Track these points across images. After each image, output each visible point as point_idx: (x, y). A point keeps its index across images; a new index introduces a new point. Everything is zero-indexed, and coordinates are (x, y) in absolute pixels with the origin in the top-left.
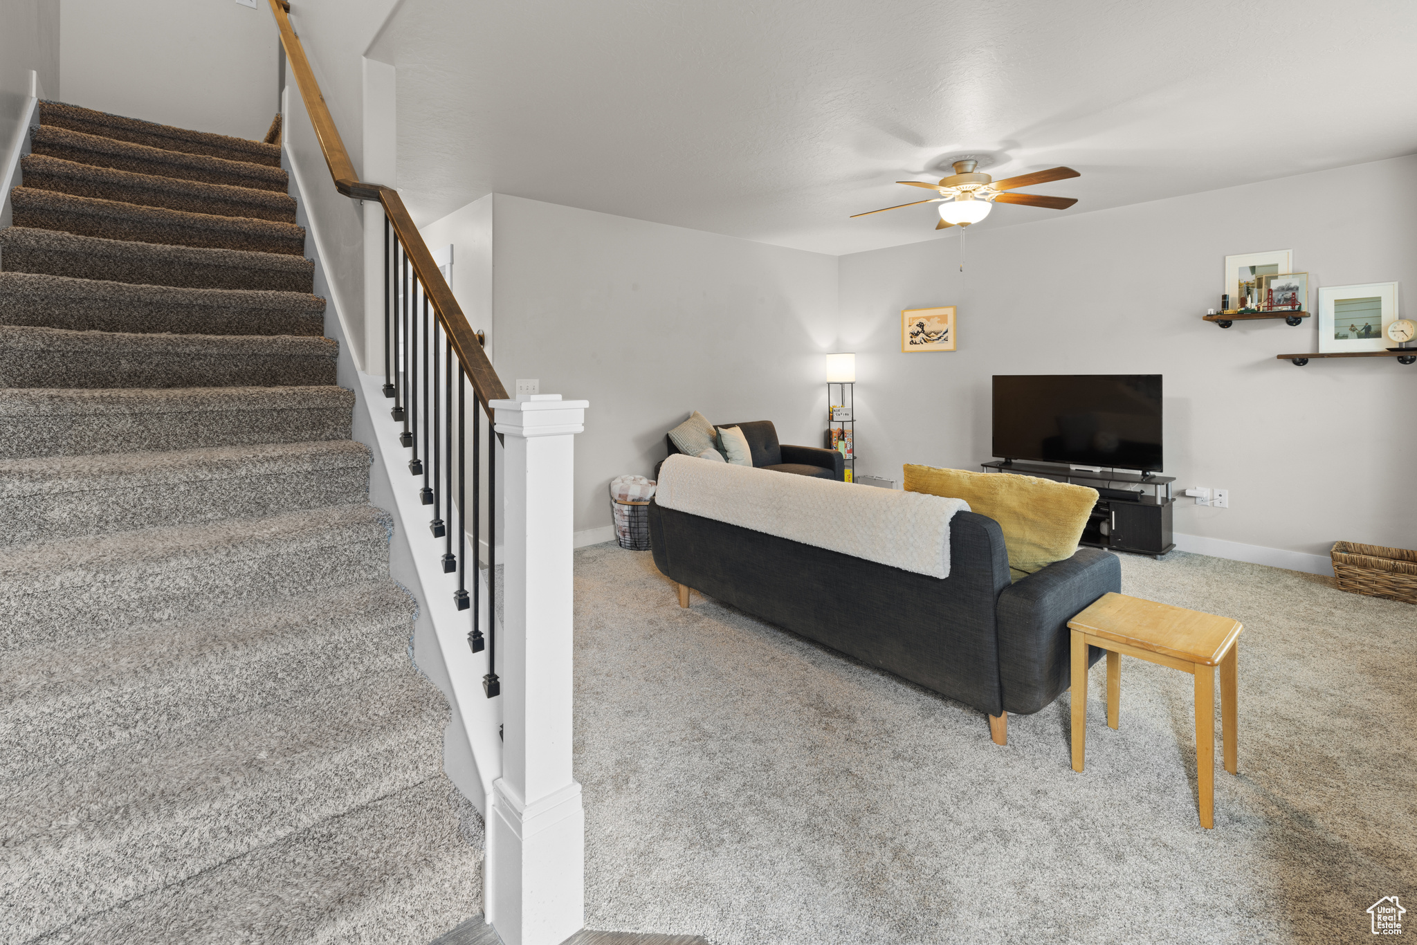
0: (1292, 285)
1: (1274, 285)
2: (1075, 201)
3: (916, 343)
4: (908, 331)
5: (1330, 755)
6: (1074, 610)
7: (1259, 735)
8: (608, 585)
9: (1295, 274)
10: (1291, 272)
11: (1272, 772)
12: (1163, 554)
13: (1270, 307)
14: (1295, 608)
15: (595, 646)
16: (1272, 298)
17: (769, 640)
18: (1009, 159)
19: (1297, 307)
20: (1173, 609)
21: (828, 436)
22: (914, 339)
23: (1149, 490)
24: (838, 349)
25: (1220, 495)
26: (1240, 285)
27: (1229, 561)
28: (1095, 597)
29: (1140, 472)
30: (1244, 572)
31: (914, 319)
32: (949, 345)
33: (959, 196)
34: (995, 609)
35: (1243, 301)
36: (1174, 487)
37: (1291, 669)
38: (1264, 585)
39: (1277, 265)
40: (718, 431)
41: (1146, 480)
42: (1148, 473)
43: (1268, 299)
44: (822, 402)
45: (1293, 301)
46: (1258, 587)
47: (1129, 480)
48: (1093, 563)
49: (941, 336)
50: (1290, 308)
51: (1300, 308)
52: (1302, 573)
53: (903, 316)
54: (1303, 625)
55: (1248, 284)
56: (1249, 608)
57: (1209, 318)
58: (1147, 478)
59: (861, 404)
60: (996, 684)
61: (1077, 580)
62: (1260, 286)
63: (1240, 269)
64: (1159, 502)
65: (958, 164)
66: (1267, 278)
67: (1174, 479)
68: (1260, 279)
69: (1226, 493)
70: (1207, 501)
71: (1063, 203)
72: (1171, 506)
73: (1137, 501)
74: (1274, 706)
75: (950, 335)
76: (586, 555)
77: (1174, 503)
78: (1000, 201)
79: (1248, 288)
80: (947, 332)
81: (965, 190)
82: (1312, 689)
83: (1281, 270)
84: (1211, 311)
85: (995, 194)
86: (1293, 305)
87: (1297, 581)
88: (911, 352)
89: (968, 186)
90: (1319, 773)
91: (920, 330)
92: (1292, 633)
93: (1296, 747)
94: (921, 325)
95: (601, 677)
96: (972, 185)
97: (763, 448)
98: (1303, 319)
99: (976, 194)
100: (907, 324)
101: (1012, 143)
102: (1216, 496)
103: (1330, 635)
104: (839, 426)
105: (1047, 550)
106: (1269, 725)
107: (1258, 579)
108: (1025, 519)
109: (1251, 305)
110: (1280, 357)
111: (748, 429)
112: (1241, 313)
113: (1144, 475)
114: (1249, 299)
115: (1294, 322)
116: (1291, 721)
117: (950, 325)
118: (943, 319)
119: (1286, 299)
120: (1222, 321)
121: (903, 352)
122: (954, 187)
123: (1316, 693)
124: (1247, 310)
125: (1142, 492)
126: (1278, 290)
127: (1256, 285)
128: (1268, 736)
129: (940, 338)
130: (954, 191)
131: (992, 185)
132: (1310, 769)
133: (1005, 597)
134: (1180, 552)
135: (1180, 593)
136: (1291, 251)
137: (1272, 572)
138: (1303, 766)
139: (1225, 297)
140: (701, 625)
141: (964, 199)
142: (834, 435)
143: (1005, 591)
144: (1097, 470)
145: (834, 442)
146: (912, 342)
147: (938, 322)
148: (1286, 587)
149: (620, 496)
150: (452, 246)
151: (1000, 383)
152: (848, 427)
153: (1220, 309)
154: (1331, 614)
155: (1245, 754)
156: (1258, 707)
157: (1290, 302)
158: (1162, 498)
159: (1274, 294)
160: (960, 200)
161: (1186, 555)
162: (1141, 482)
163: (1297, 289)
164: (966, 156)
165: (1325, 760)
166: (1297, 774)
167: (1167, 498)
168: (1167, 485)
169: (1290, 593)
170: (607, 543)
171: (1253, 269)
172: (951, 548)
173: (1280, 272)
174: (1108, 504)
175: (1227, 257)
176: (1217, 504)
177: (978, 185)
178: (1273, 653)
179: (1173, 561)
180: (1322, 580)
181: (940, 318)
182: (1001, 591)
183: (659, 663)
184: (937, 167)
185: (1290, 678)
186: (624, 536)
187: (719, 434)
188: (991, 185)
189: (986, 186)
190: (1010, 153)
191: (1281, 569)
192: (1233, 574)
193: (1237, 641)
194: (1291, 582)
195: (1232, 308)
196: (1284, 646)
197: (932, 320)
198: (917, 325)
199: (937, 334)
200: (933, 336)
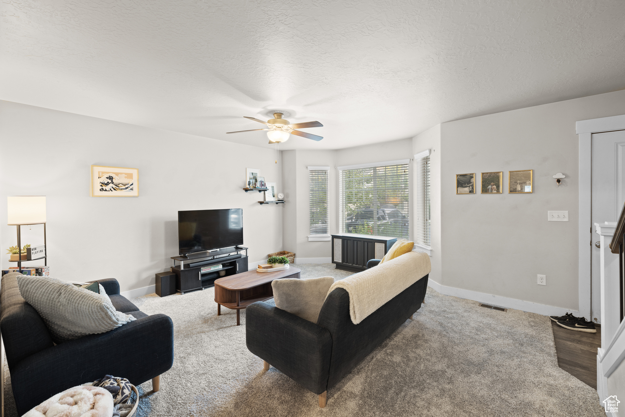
3: (106, 190)
4: (97, 181)
19: (266, 187)
22: (103, 187)
31: (103, 173)
32: (135, 193)
42: (238, 246)
49: (127, 187)
53: (92, 170)
57: (246, 189)
73: (241, 257)
75: (135, 187)
80: (132, 184)
88: (100, 197)
91: (109, 181)
94: (111, 178)
100: (96, 176)
110: (258, 202)
117: (135, 180)
118: (130, 176)
121: (93, 196)
129: (127, 188)
130: (273, 126)
146: (102, 190)
147: (125, 177)
160: (276, 130)
174: (235, 261)
175: (247, 168)
181: (127, 175)
197: (120, 175)
198: (107, 178)
199: (125, 185)
200: (121, 186)
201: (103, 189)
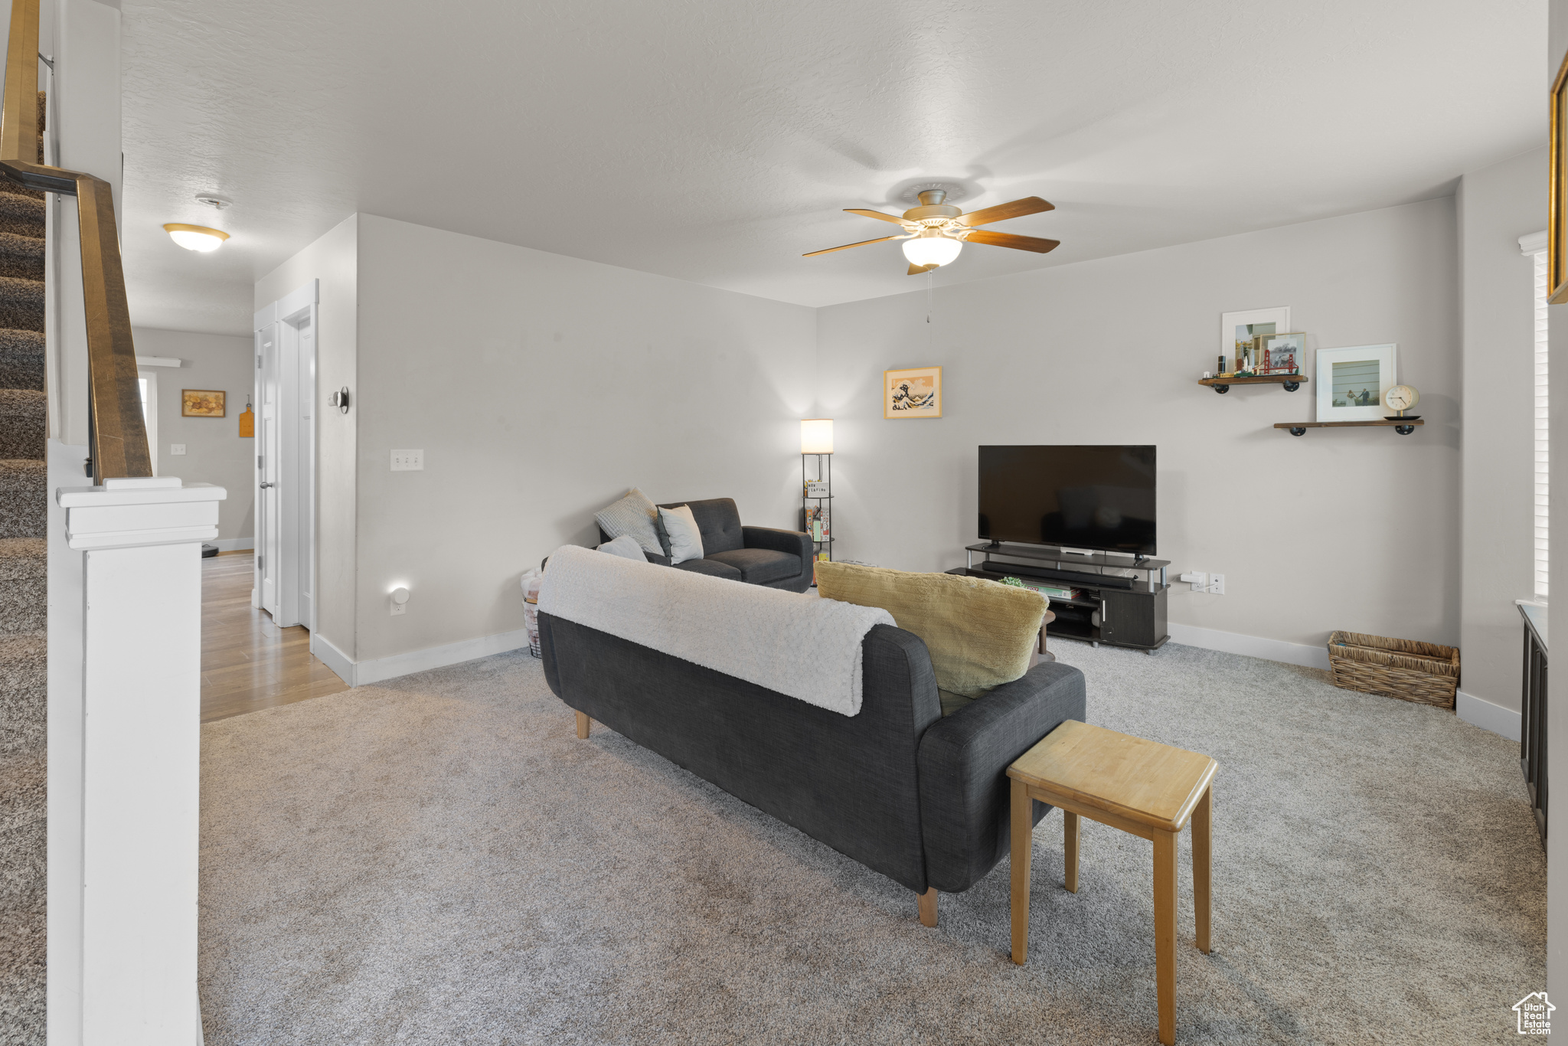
0: (1290, 347)
1: (1272, 345)
2: (1056, 243)
3: (899, 409)
4: (891, 394)
5: (1319, 916)
6: (1018, 751)
7: (1240, 891)
8: (496, 709)
9: (1293, 334)
10: (1288, 331)
11: (1252, 946)
12: (1156, 648)
13: (1267, 370)
14: (1290, 711)
15: (442, 801)
16: (1268, 361)
17: (674, 781)
18: (981, 191)
19: (1294, 370)
20: (1139, 743)
21: (803, 515)
22: (897, 404)
23: (1142, 576)
24: (816, 415)
25: (1216, 581)
26: (1237, 345)
27: (1225, 654)
28: (1048, 729)
29: (1133, 556)
30: (1239, 667)
31: (897, 380)
32: (935, 411)
33: (925, 232)
34: (916, 756)
35: (1240, 364)
36: (1169, 571)
37: (1280, 793)
38: (1259, 684)
39: (1274, 324)
40: (659, 511)
41: (1140, 564)
42: (1141, 557)
43: (1265, 361)
44: (795, 476)
45: (1290, 364)
46: (1252, 686)
47: (1120, 565)
48: (1048, 685)
49: (926, 401)
50: (1287, 371)
51: (1297, 371)
52: (1299, 667)
53: (886, 377)
54: (1297, 733)
55: (1245, 344)
56: (1242, 713)
57: (1205, 382)
58: (1140, 562)
59: (840, 478)
60: (919, 853)
61: (1022, 710)
62: (1257, 347)
63: (1238, 328)
64: (1152, 590)
65: (924, 194)
66: (1264, 337)
67: (1169, 562)
68: (1257, 339)
69: (1222, 578)
70: (1202, 587)
71: (1044, 246)
72: (1166, 592)
73: (1129, 588)
74: (1259, 846)
75: (936, 399)
76: (484, 668)
77: (1169, 590)
78: (974, 241)
79: (1245, 348)
80: (932, 396)
81: (931, 225)
82: (1303, 820)
83: (1279, 329)
84: (1207, 374)
85: (966, 233)
86: (1291, 368)
87: (1293, 676)
88: (894, 419)
89: (934, 220)
90: (1305, 944)
91: (904, 393)
92: (1284, 744)
93: (1282, 906)
94: (905, 388)
95: (429, 850)
96: (938, 220)
97: (721, 531)
98: (1301, 384)
99: (945, 230)
100: (890, 387)
101: (981, 169)
102: (1213, 581)
103: (1325, 745)
104: (816, 503)
105: (990, 671)
106: (1252, 876)
107: (1253, 676)
108: (961, 632)
109: (1248, 368)
110: (1277, 426)
111: (700, 510)
112: (1237, 377)
113: (1137, 559)
114: (1246, 361)
115: (1292, 387)
116: (1277, 866)
117: (935, 388)
118: (928, 381)
119: (1283, 362)
120: (1218, 385)
121: (887, 419)
122: (919, 222)
123: (1306, 826)
124: (1244, 373)
125: (1136, 577)
126: (1274, 352)
127: (1253, 346)
128: (1250, 891)
129: (924, 403)
130: (917, 226)
131: (963, 219)
132: (1295, 938)
133: (928, 739)
134: (1175, 644)
135: (1170, 697)
136: (1288, 308)
137: (1269, 666)
138: (1287, 935)
139: (1221, 358)
140: (595, 762)
141: (931, 235)
142: (809, 513)
143: (929, 730)
144: (1089, 553)
145: (808, 522)
146: (895, 408)
147: (923, 384)
148: (1282, 685)
149: (530, 593)
150: (317, 281)
151: (987, 454)
152: (825, 503)
153: (1216, 372)
154: (1327, 717)
155: (1222, 920)
156: (1242, 849)
157: (1287, 365)
158: (1155, 584)
159: (1271, 356)
160: (926, 237)
161: (1181, 648)
162: (1134, 567)
163: (1295, 350)
164: (932, 184)
165: (1313, 922)
166: (1280, 947)
167: (1161, 584)
168: (1161, 570)
169: (1285, 692)
170: (516, 651)
171: (1250, 327)
172: (864, 675)
173: (1277, 333)
174: (1099, 591)
175: (1224, 314)
176: (1213, 590)
177: (945, 220)
178: (1263, 773)
179: (1166, 656)
180: (1318, 674)
181: (925, 380)
182: (925, 731)
183: (519, 822)
184: (901, 196)
185: (1279, 806)
186: (535, 642)
187: (660, 516)
188: (959, 219)
189: (953, 221)
190: (982, 182)
191: (1278, 663)
192: (1227, 670)
193: (1211, 784)
194: (1287, 678)
195: (1229, 372)
196: (1276, 762)
197: (916, 382)
198: (901, 388)
199: (921, 398)
200: (918, 401)
201: (895, 406)
